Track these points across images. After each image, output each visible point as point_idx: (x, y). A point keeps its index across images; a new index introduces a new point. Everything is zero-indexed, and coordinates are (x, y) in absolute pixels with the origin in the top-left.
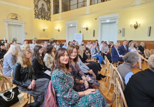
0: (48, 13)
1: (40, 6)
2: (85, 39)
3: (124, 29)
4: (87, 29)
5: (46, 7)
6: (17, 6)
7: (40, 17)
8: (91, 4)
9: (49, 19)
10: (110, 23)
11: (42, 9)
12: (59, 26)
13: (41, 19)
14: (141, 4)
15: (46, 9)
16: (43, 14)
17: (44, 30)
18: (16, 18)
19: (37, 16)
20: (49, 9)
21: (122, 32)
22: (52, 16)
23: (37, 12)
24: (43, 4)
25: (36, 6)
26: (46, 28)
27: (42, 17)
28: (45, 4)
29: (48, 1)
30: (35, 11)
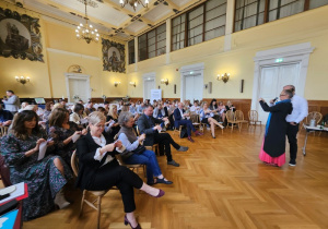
1: (110, 55)
2: (164, 97)
3: (211, 83)
4: (167, 83)
8: (172, 50)
9: (122, 70)
10: (194, 75)
11: (114, 59)
12: (134, 80)
13: (112, 72)
14: (232, 49)
17: (116, 85)
18: (79, 71)
19: (107, 67)
20: (123, 58)
22: (127, 66)
23: (106, 62)
24: (114, 52)
25: (105, 55)
26: (119, 82)
27: (113, 69)
28: (117, 52)
29: (121, 48)
30: (104, 61)
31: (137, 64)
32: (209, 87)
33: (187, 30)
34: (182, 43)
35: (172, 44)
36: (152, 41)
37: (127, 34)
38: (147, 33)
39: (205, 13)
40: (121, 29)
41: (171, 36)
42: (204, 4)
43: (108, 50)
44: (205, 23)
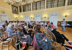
0: (17, 12)
1: (14, 9)
2: (31, 21)
3: (42, 18)
5: (16, 10)
6: (4, 8)
7: (14, 13)
8: (33, 10)
9: (18, 14)
10: (38, 16)
11: (15, 10)
12: (22, 16)
13: (15, 14)
15: (17, 10)
16: (15, 12)
17: (16, 18)
19: (13, 12)
21: (42, 19)
22: (19, 13)
23: (13, 11)
24: (15, 9)
25: (13, 9)
26: (17, 17)
27: (15, 13)
28: (16, 8)
29: (17, 8)
30: (12, 11)
31: (22, 12)
34: (35, 9)
36: (27, 7)
37: (19, 4)
38: (25, 5)
39: (40, 3)
40: (18, 2)
41: (32, 7)
42: (40, 1)
43: (13, 8)
44: (40, 5)
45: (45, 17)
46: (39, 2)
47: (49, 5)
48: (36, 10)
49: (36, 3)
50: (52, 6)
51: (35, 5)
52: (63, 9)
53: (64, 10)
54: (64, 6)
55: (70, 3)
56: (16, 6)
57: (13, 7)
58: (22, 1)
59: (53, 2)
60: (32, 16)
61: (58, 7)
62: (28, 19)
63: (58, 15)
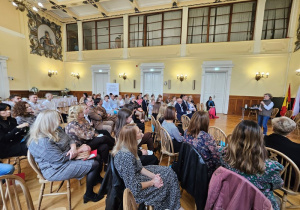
0: (56, 48)
1: (41, 34)
2: (122, 91)
3: (170, 81)
4: (125, 78)
5: (53, 38)
7: (42, 52)
8: (129, 47)
9: (59, 57)
12: (77, 70)
13: (44, 57)
14: (187, 56)
15: (54, 41)
16: (47, 48)
17: (50, 75)
20: (59, 42)
22: (65, 53)
24: (46, 32)
25: (34, 33)
26: (53, 70)
27: (46, 53)
28: (51, 32)
29: (57, 29)
30: (32, 41)
31: (81, 52)
32: (168, 84)
33: (145, 31)
34: (141, 42)
35: (129, 41)
36: (102, 31)
37: (69, 14)
38: (96, 21)
39: (163, 21)
40: (64, 6)
41: (129, 33)
42: (163, 13)
43: (37, 27)
44: (162, 30)
45: (182, 79)
46: (159, 17)
47: (197, 31)
48: (145, 45)
49: (146, 16)
50: (208, 34)
51: (141, 26)
52: (249, 52)
53: (252, 53)
54: (251, 39)
55: (269, 33)
56: (51, 21)
57: (34, 24)
58: (85, 2)
59: (212, 22)
60: (126, 70)
61: (229, 40)
62: (109, 84)
63: (230, 72)
